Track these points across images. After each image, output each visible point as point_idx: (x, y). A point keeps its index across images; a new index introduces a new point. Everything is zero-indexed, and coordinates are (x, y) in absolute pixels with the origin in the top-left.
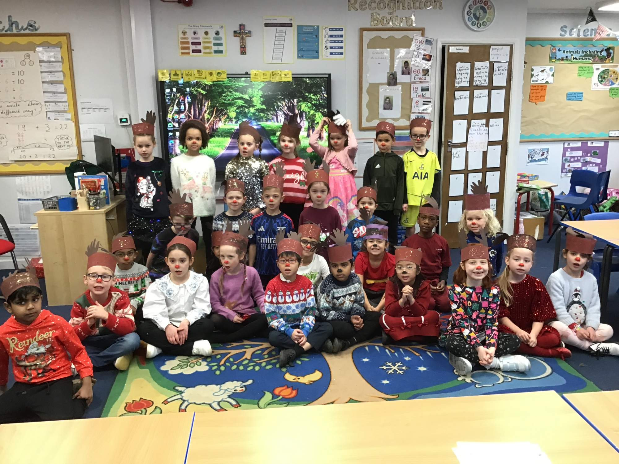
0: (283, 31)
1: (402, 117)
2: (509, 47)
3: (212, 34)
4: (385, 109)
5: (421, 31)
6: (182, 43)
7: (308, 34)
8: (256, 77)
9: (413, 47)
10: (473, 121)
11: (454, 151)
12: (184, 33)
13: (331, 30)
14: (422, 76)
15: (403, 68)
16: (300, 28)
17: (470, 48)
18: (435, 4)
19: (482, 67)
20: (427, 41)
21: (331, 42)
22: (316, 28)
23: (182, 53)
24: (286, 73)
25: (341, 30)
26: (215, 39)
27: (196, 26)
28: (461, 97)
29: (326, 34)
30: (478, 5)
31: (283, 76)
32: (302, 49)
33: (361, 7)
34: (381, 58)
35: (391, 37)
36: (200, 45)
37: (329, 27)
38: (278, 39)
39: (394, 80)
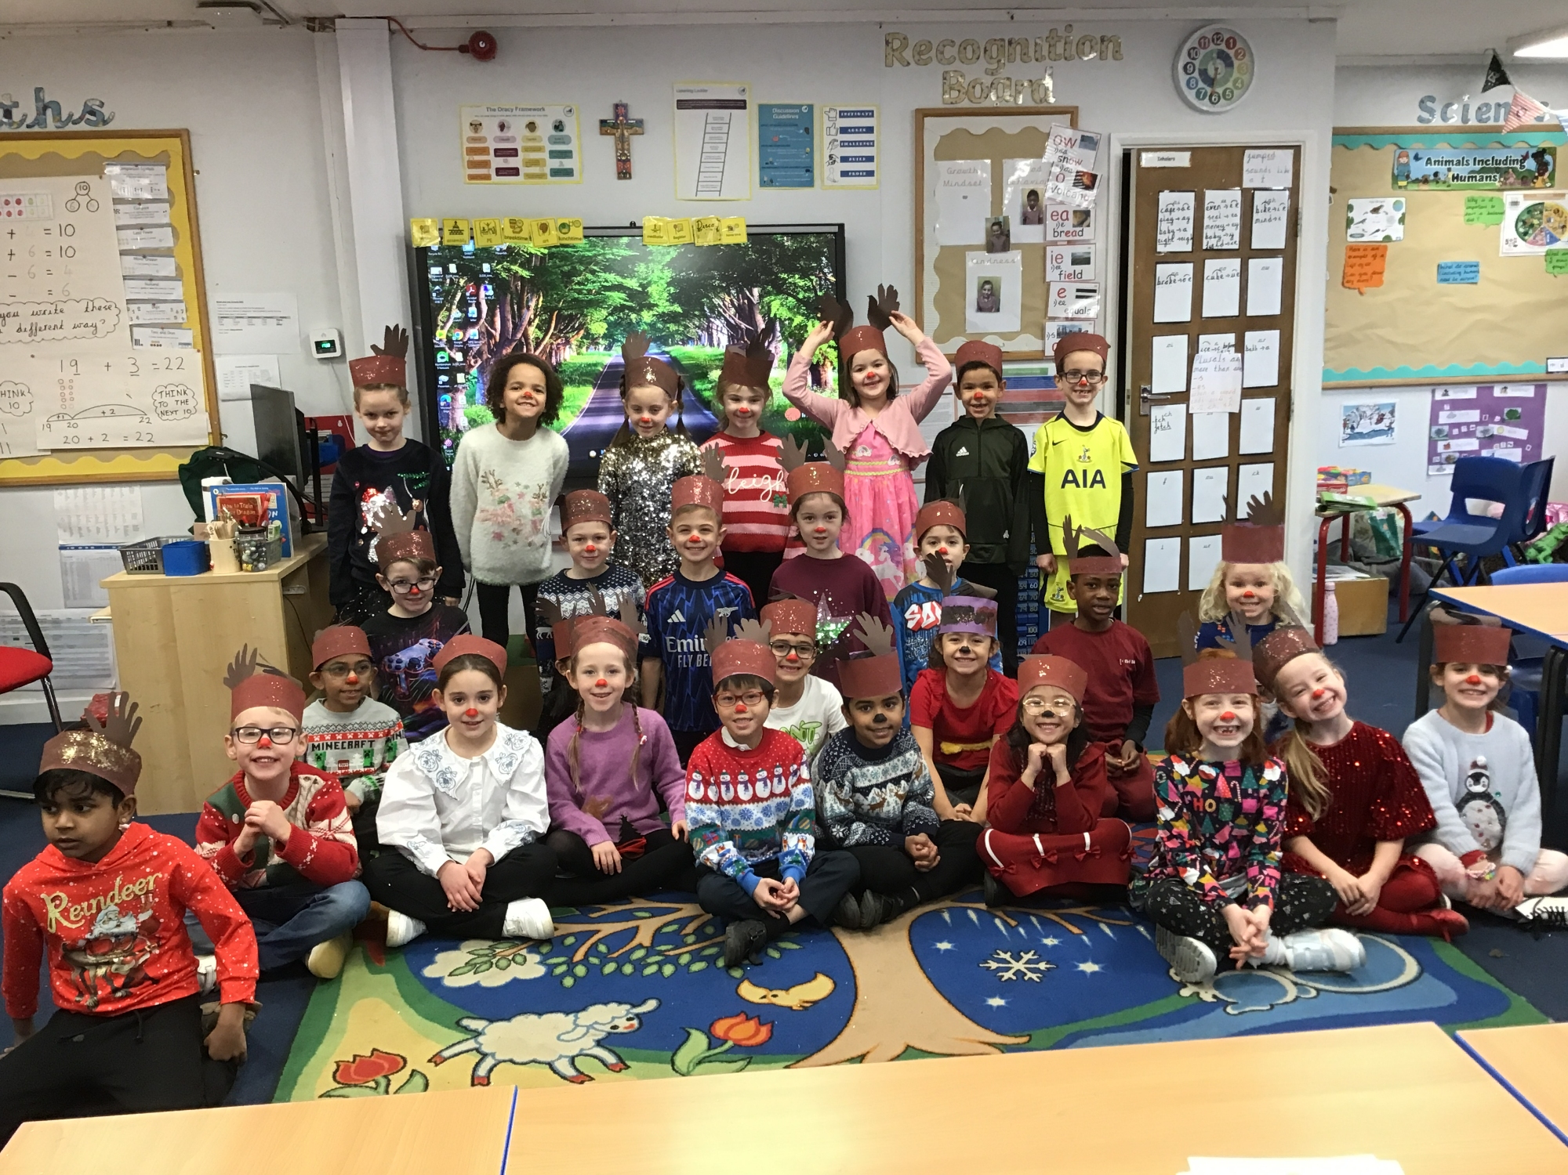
0: (722, 118)
1: (1025, 329)
2: (1291, 151)
3: (545, 129)
4: (980, 309)
5: (1069, 116)
6: (471, 151)
7: (786, 125)
8: (657, 234)
9: (1050, 154)
10: (1202, 338)
11: (1156, 413)
12: (476, 126)
13: (843, 114)
14: (1074, 226)
15: (1024, 206)
16: (764, 109)
17: (1192, 155)
18: (1104, 47)
19: (1223, 203)
20: (1083, 136)
21: (843, 144)
22: (804, 110)
23: (472, 177)
24: (732, 224)
25: (869, 114)
26: (554, 140)
27: (506, 110)
28: (1173, 278)
29: (830, 124)
30: (1212, 46)
31: (724, 230)
32: (772, 163)
33: (917, 57)
34: (970, 184)
35: (993, 132)
36: (516, 155)
37: (839, 109)
38: (711, 138)
39: (1004, 238)
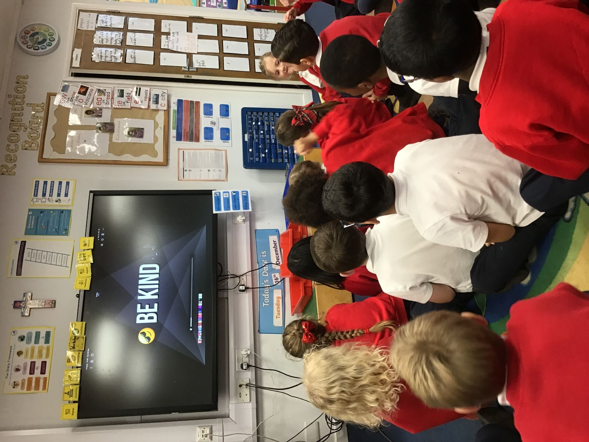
0: (29, 253)
1: (153, 118)
3: (23, 346)
4: (142, 136)
5: (51, 96)
6: (29, 388)
7: (37, 222)
8: (84, 282)
9: (68, 105)
10: (162, 47)
11: (196, 65)
12: (15, 385)
13: (36, 195)
14: (105, 96)
16: (28, 232)
17: (76, 48)
18: (21, 82)
19: (100, 37)
21: (51, 195)
22: (31, 213)
23: (44, 388)
24: (84, 244)
25: (37, 183)
26: (29, 341)
27: (8, 367)
28: (133, 57)
29: (40, 201)
30: (28, 39)
31: (86, 248)
32: (56, 230)
34: (79, 139)
35: (54, 128)
36: (35, 362)
37: (33, 197)
38: (39, 259)
39: (107, 125)
